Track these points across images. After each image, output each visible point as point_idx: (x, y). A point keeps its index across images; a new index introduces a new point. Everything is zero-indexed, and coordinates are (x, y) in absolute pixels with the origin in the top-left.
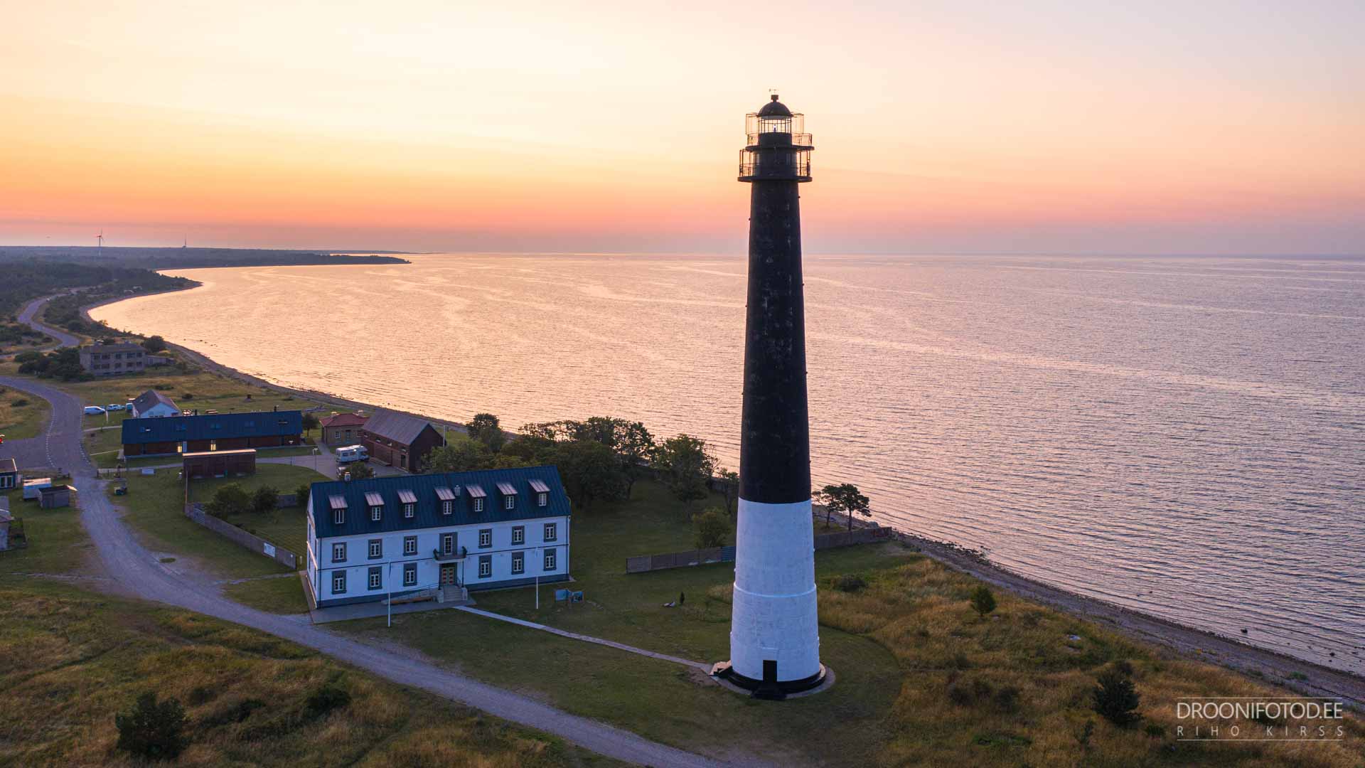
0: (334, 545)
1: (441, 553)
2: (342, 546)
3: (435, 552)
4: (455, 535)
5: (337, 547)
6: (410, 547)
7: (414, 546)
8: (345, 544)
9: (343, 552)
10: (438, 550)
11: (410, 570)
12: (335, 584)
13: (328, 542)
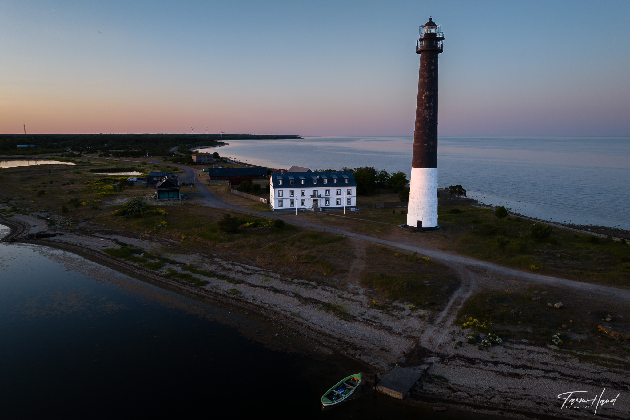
0: (279, 191)
1: (313, 196)
2: (281, 192)
3: (311, 196)
4: (318, 190)
5: (280, 192)
6: (303, 193)
7: (304, 193)
8: (282, 191)
9: (282, 194)
10: (312, 195)
11: (303, 201)
12: (279, 204)
13: (277, 190)
